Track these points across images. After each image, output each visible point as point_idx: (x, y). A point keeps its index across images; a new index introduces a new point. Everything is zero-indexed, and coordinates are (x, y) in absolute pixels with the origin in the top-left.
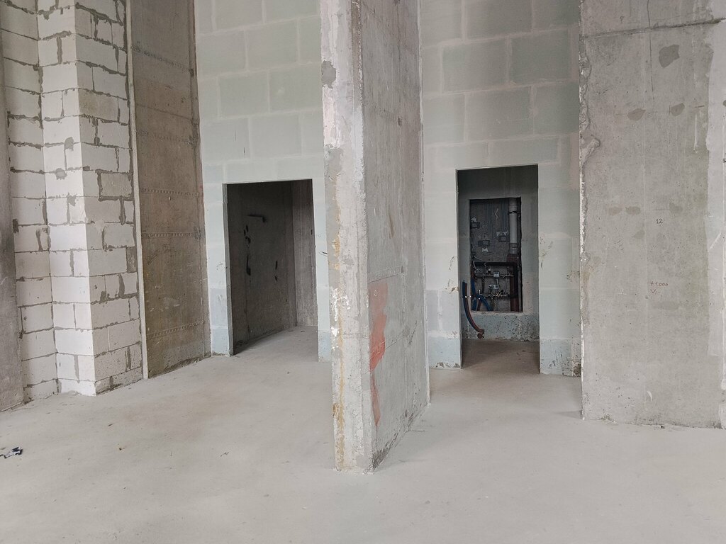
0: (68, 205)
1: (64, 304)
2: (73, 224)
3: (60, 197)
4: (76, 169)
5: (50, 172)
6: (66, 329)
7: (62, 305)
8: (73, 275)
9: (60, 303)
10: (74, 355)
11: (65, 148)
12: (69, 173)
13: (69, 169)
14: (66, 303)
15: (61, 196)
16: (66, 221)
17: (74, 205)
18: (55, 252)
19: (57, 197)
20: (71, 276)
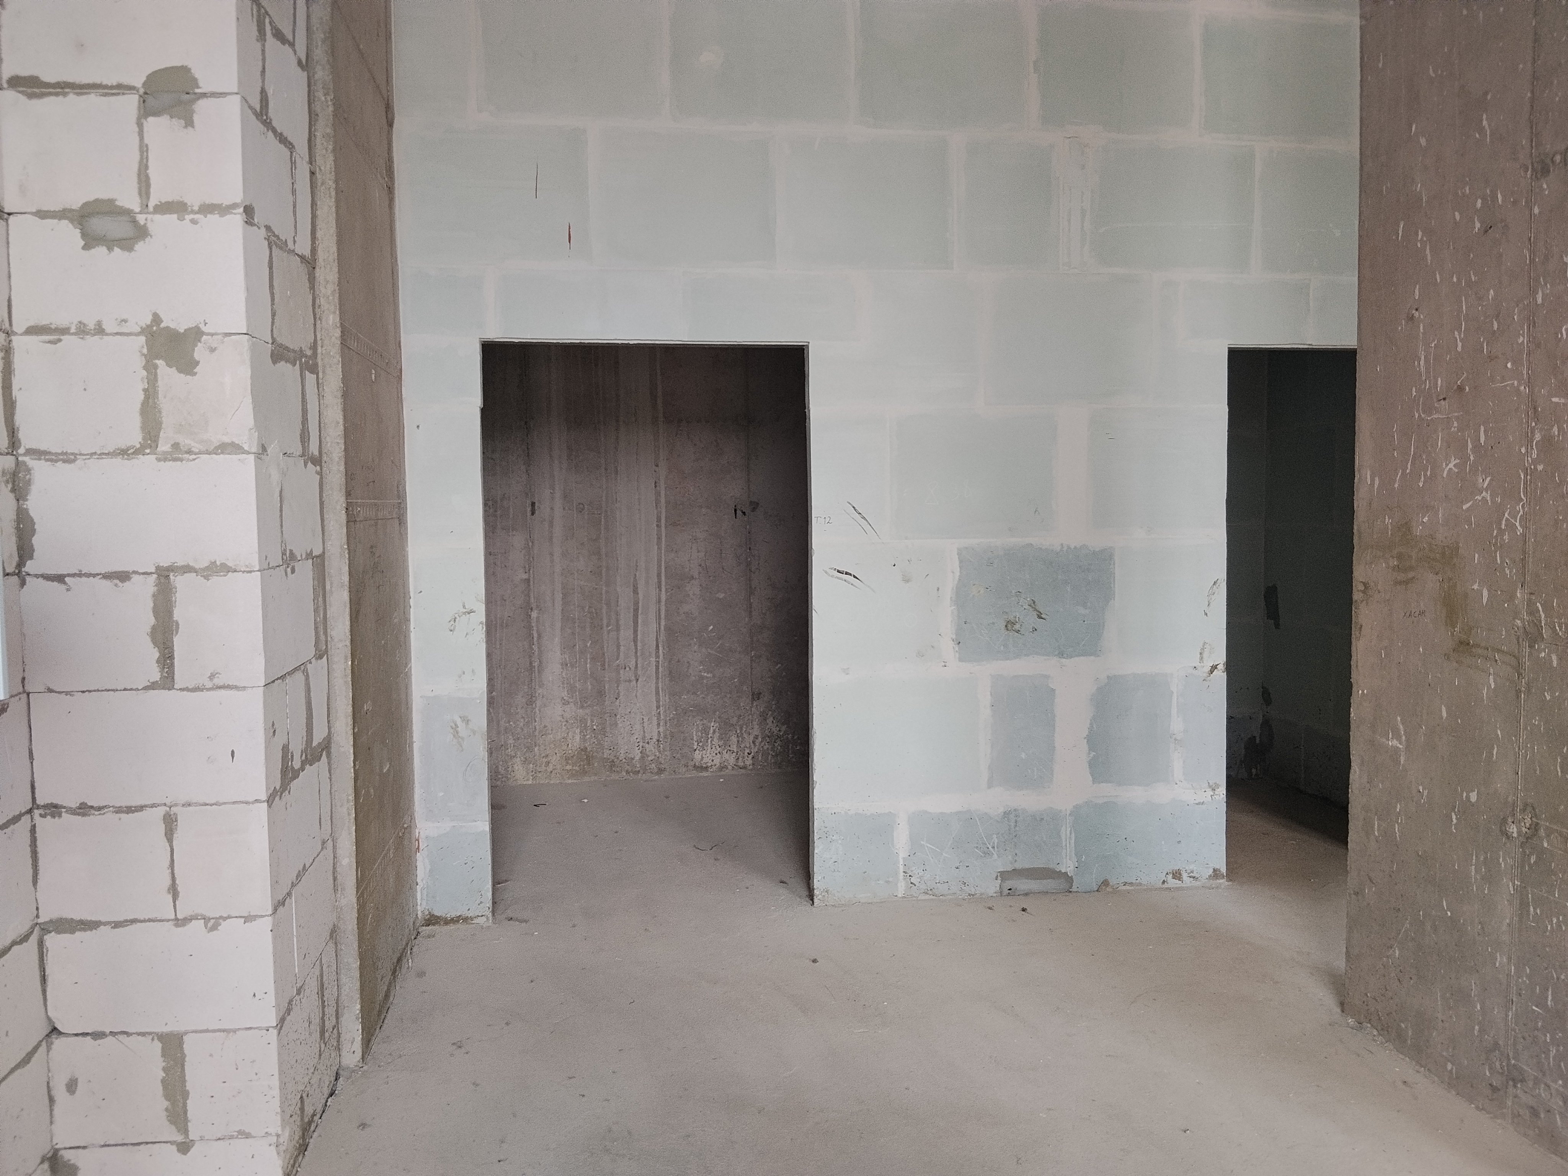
0: (150, 368)
1: (110, 817)
2: (177, 453)
3: (100, 330)
4: (208, 209)
5: (42, 214)
6: (117, 925)
7: (94, 819)
8: (167, 681)
9: (83, 809)
10: (161, 1037)
11: (146, 110)
12: (158, 224)
13: (165, 208)
14: (119, 810)
15: (109, 327)
16: (135, 438)
17: (188, 367)
18: (60, 579)
19: (82, 331)
20: (153, 686)
